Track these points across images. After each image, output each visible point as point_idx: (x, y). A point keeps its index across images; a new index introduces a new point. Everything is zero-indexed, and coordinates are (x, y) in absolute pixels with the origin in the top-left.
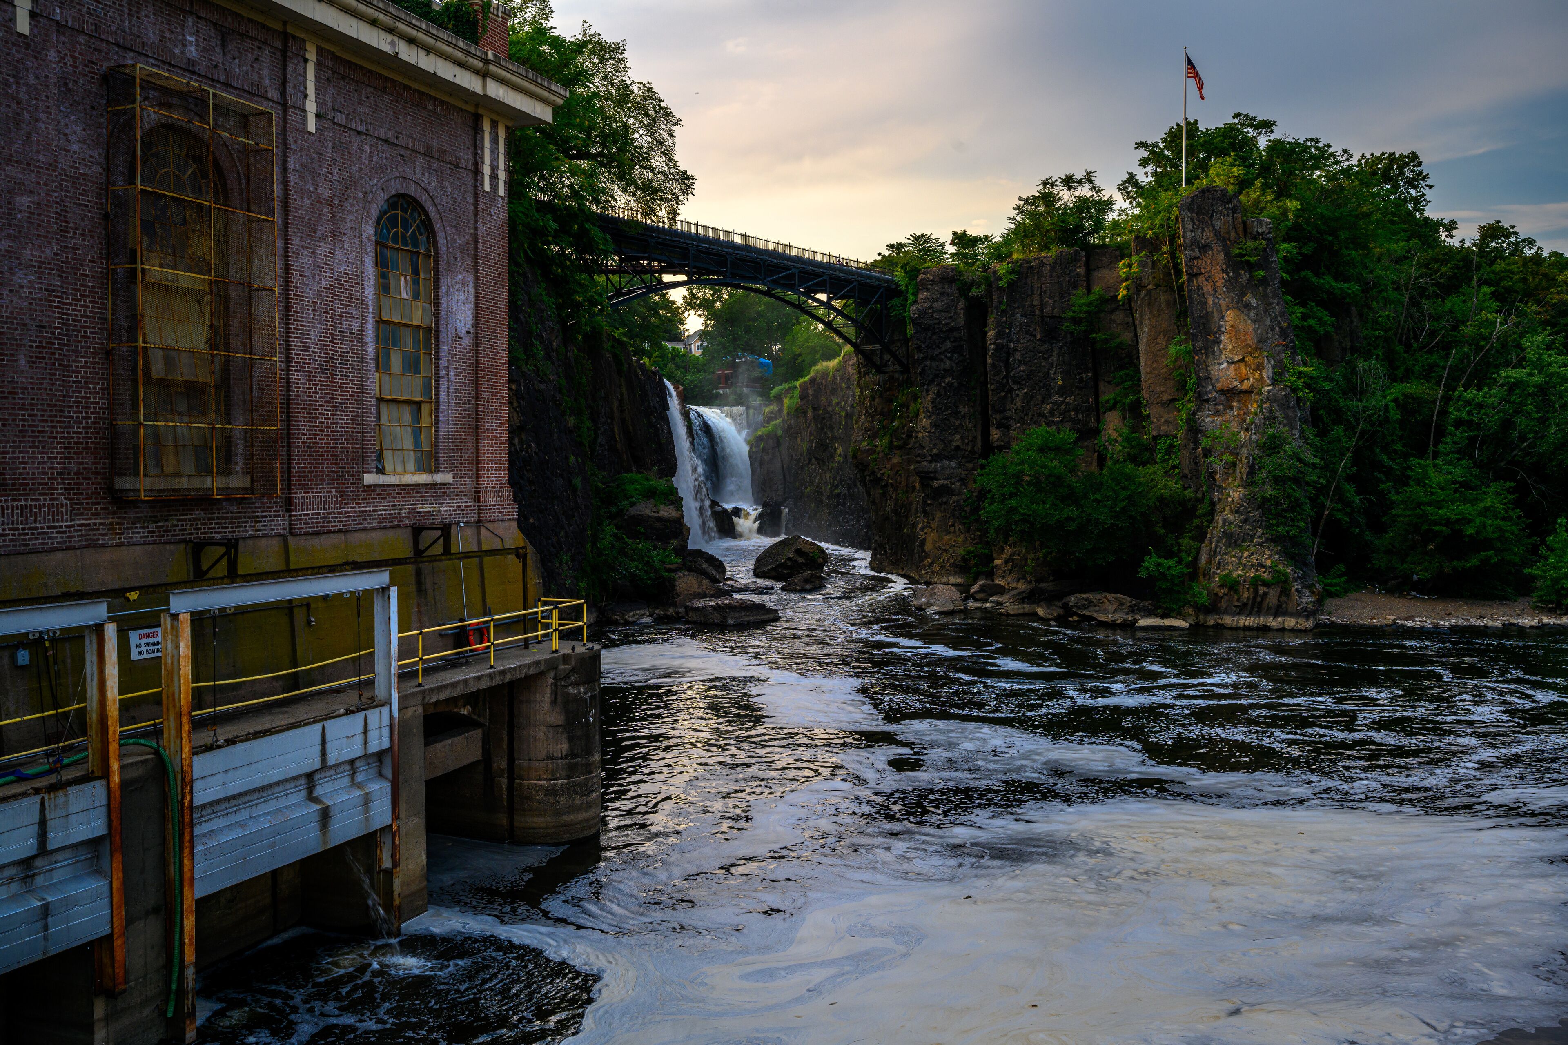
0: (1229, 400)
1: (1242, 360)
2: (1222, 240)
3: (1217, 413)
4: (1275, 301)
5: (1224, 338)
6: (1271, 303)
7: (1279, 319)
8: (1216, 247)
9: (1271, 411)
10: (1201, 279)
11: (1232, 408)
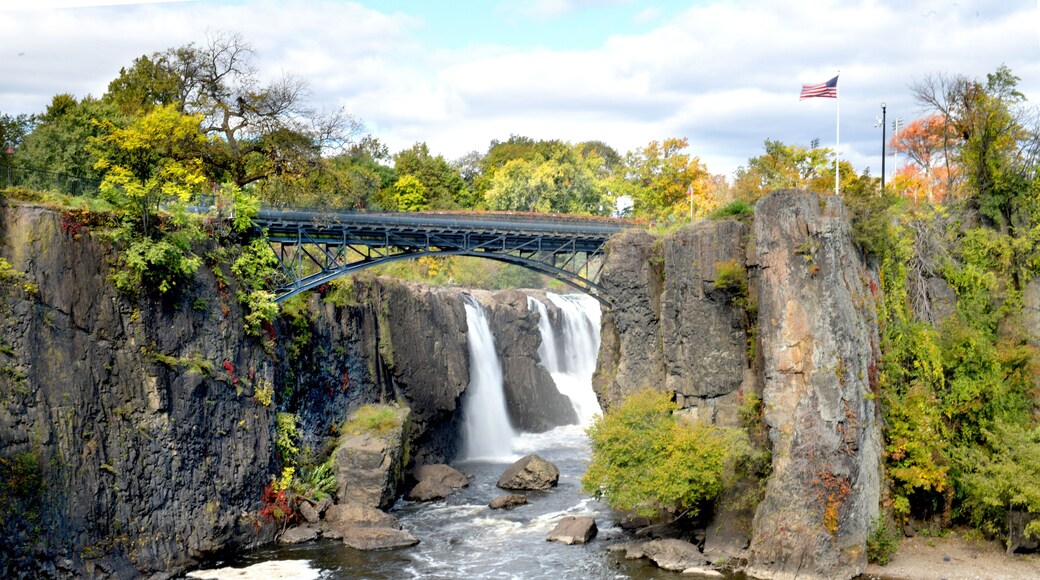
0: (789, 378)
1: (798, 344)
2: (789, 238)
3: (779, 389)
4: (828, 293)
5: (784, 324)
6: (823, 296)
7: (830, 309)
8: (783, 244)
9: (814, 392)
10: (770, 271)
11: (790, 385)
